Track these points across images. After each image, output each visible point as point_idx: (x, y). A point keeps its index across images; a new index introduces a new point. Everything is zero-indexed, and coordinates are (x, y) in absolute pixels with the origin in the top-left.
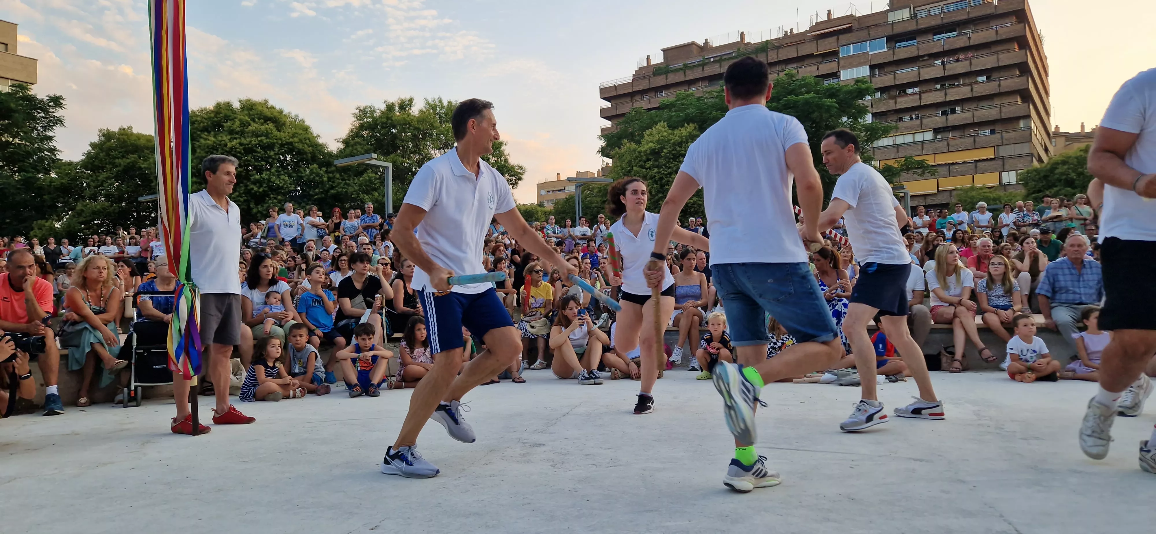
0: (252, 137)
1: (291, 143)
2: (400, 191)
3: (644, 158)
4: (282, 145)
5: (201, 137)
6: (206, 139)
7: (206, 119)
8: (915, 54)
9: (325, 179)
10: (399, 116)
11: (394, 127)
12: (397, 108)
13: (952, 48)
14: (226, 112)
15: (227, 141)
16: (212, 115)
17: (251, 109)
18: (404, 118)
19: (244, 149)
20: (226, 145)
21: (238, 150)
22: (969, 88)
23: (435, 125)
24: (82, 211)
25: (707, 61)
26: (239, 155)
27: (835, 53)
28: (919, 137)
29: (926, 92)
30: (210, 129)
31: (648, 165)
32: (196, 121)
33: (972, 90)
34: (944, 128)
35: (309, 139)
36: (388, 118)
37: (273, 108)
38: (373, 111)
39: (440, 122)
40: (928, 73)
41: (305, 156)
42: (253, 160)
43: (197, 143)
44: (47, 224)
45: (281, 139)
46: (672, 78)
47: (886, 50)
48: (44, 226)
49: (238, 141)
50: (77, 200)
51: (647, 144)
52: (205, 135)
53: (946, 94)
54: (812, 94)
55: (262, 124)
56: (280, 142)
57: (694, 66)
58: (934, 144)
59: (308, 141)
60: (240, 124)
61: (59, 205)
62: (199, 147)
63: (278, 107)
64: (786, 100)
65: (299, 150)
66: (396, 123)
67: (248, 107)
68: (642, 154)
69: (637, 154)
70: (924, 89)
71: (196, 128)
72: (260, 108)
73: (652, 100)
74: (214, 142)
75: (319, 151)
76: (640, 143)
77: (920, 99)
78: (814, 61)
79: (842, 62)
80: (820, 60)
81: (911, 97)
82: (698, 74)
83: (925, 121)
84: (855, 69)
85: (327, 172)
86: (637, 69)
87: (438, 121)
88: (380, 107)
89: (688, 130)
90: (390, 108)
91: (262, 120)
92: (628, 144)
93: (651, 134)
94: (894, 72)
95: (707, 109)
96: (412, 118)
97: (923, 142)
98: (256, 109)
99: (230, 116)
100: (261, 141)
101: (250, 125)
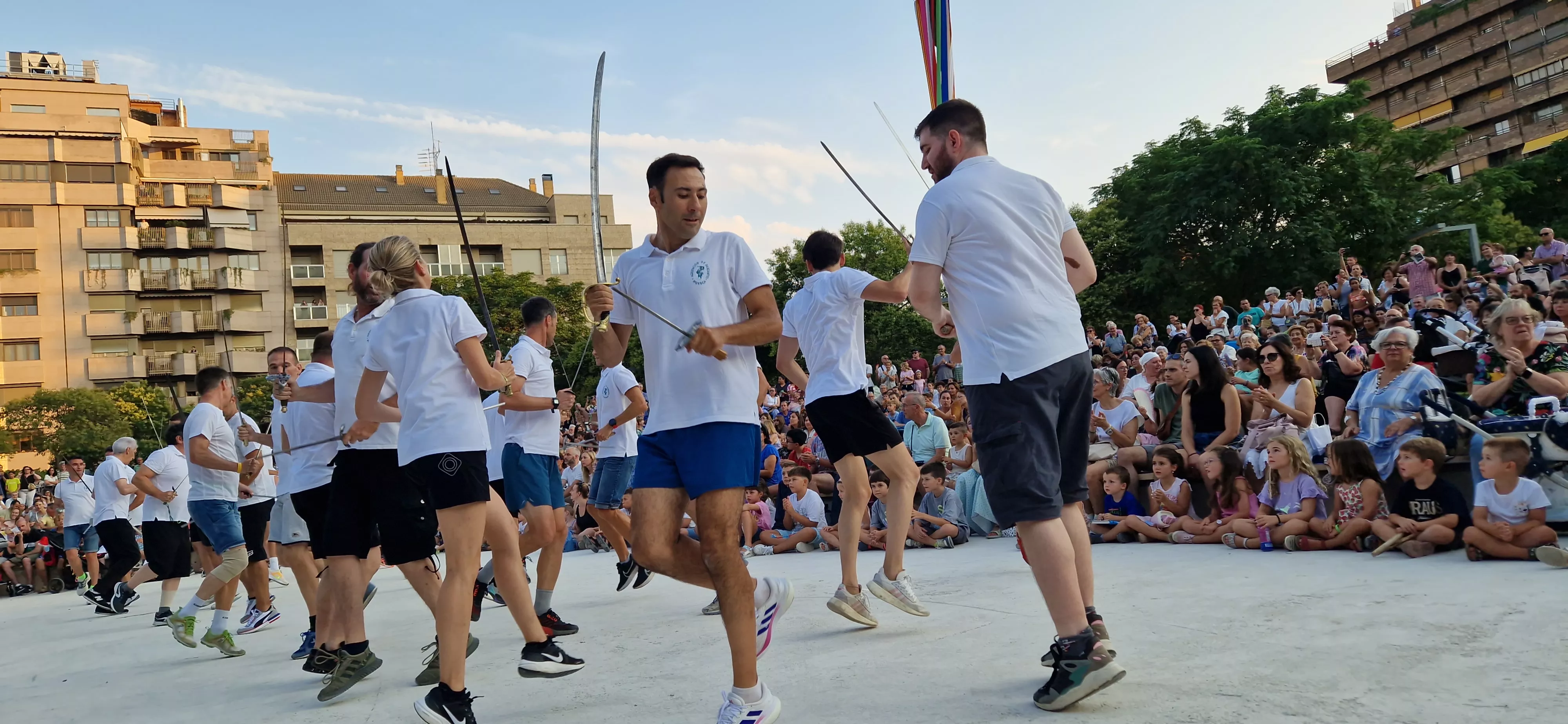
46: (1445, 23)
73: (1415, 66)
86: (1391, 21)
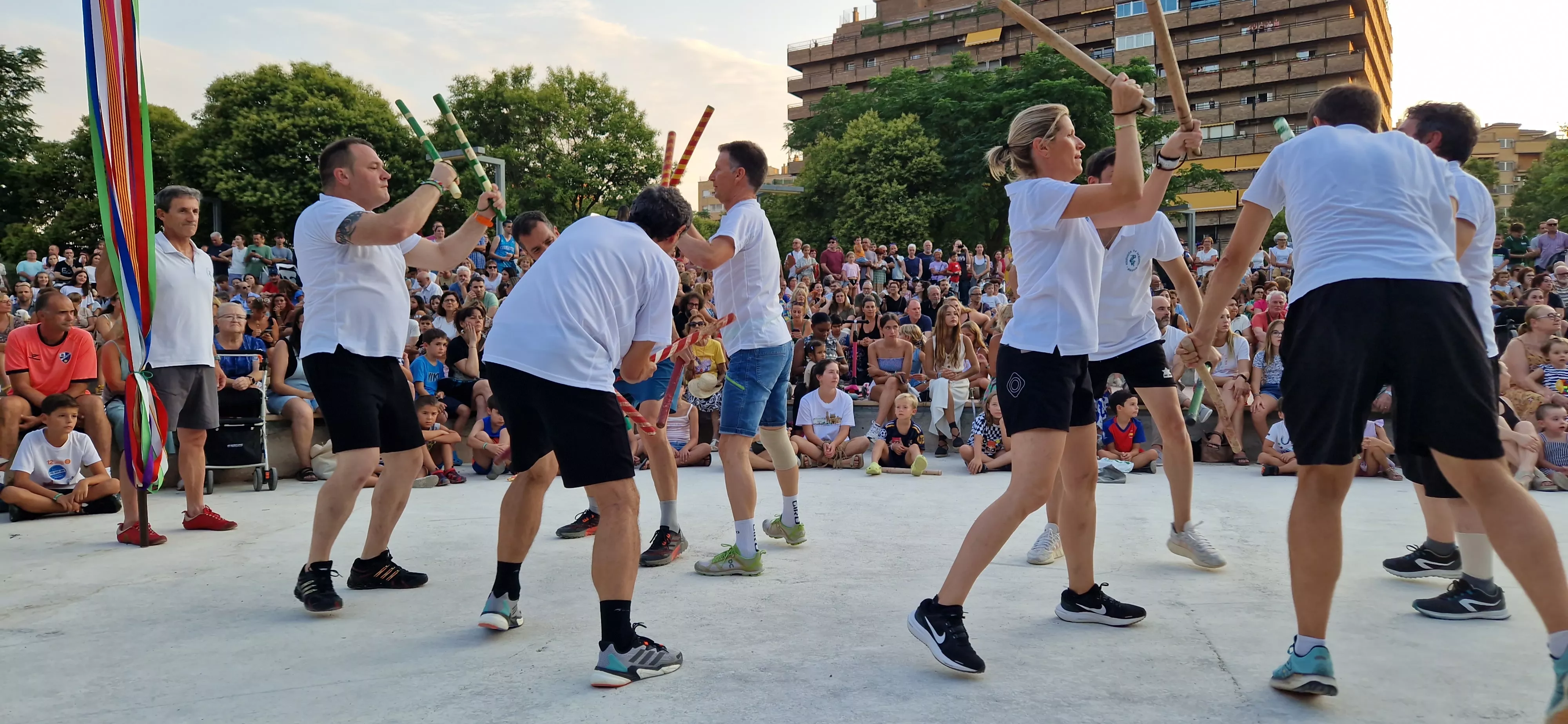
0: (310, 115)
1: (364, 126)
2: (515, 195)
3: (846, 159)
4: (351, 129)
5: (239, 115)
6: (246, 118)
7: (245, 89)
8: (1216, 18)
9: (411, 176)
10: (512, 91)
11: (506, 106)
12: (510, 81)
13: (1266, 11)
14: (273, 79)
15: (276, 121)
16: (254, 84)
17: (308, 77)
18: (520, 96)
19: (299, 133)
20: (274, 127)
21: (291, 133)
22: (1285, 67)
23: (562, 105)
24: (74, 211)
25: (935, 18)
26: (292, 140)
27: (1110, 13)
28: (1216, 133)
29: (1228, 70)
30: (250, 103)
31: (851, 170)
32: (232, 91)
33: (1289, 69)
34: (1249, 120)
35: (388, 120)
36: (497, 94)
37: (337, 75)
38: (476, 84)
39: (570, 101)
40: (1232, 45)
41: (382, 144)
42: (311, 148)
43: (234, 123)
44: (26, 229)
45: (349, 120)
46: (888, 41)
47: (1177, 11)
48: (22, 231)
49: (291, 121)
50: (65, 196)
51: (850, 141)
52: (244, 111)
53: (1254, 75)
54: (1072, 79)
55: (323, 99)
56: (348, 123)
57: (918, 25)
58: (1235, 143)
59: (386, 123)
60: (294, 97)
61: (41, 202)
62: (237, 127)
63: (345, 74)
64: (1038, 86)
65: (374, 135)
66: (508, 101)
67: (304, 73)
68: (844, 153)
69: (836, 152)
70: (1226, 67)
71: (232, 101)
72: (320, 76)
73: (859, 71)
74: (258, 122)
75: (403, 137)
76: (841, 137)
77: (1220, 80)
78: (1080, 23)
79: (1118, 26)
80: (1088, 21)
81: (1208, 77)
82: (922, 36)
83: (1225, 111)
84: (1135, 36)
85: (413, 166)
86: (839, 26)
87: (567, 99)
88: (486, 77)
89: (907, 122)
90: (500, 79)
91: (324, 93)
92: (825, 140)
93: (856, 127)
94: (1188, 41)
95: (933, 93)
96: (531, 94)
97: (1221, 139)
98: (314, 77)
99: (278, 86)
100: (323, 121)
101: (306, 99)
